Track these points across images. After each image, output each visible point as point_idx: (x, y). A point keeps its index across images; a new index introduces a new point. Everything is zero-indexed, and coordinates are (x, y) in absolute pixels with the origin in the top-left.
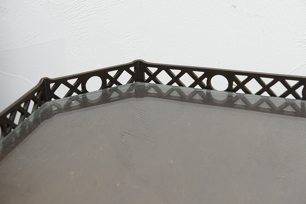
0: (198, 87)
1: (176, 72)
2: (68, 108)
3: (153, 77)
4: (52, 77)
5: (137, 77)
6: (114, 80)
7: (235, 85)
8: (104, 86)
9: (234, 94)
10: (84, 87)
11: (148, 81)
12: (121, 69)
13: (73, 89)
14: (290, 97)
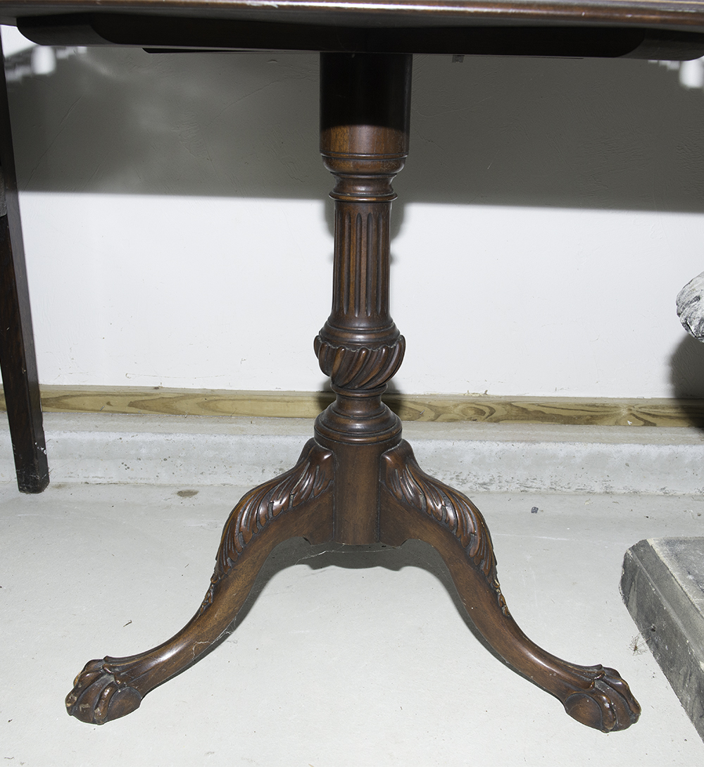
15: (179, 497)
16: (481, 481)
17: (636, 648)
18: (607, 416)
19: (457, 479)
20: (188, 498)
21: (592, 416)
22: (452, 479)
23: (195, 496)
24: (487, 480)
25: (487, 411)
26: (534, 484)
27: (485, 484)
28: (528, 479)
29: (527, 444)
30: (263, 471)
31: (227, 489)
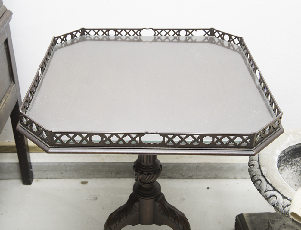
0: (105, 35)
1: (96, 31)
2: (61, 47)
3: (88, 33)
4: (56, 36)
5: (82, 34)
6: (75, 36)
7: (117, 33)
8: (72, 38)
9: (117, 36)
10: (66, 39)
11: (86, 35)
12: (77, 31)
13: (62, 40)
14: (136, 35)
15: (82, 184)
16: (189, 175)
19: (181, 175)
20: (85, 185)
23: (87, 184)
24: (192, 175)
26: (209, 176)
27: (191, 176)
29: (206, 164)
30: (111, 173)
31: (99, 180)
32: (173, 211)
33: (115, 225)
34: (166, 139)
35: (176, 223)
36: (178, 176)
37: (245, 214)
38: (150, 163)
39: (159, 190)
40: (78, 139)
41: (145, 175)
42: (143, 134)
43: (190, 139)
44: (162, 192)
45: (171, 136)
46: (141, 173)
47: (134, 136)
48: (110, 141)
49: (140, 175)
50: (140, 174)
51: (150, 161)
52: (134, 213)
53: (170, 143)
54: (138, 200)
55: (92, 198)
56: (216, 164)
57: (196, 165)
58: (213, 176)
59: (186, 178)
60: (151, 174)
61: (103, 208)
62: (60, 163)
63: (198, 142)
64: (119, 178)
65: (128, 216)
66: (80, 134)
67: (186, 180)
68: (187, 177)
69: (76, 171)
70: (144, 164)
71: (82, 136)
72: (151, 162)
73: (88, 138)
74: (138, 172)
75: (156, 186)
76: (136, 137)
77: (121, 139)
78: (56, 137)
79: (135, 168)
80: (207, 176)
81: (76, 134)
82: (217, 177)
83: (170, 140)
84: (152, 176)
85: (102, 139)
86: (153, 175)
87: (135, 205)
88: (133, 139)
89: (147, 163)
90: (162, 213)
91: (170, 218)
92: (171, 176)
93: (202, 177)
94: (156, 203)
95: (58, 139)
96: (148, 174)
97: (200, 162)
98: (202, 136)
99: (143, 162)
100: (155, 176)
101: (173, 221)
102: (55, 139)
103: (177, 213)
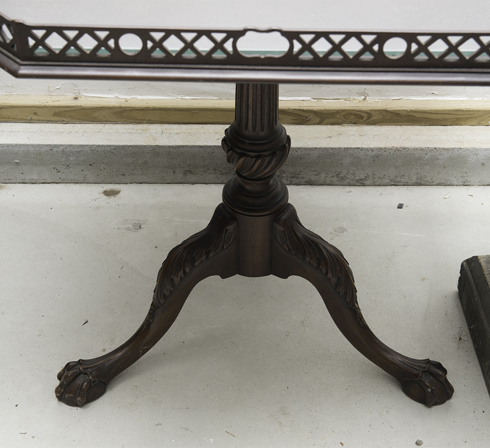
15: (105, 197)
16: (357, 178)
17: (460, 339)
18: (471, 118)
19: (337, 176)
20: (112, 197)
21: (457, 118)
22: (333, 177)
23: (118, 196)
24: (362, 177)
25: (365, 116)
26: (402, 180)
27: (360, 180)
28: (397, 176)
29: (397, 149)
30: (174, 172)
31: (144, 187)
32: (316, 244)
33: (181, 273)
34: (297, 46)
35: (321, 270)
36: (331, 179)
37: (484, 257)
38: (262, 130)
39: (283, 197)
40: (87, 43)
41: (251, 159)
42: (242, 33)
43: (352, 47)
44: (289, 202)
45: (307, 38)
46: (241, 155)
47: (219, 37)
48: (164, 50)
49: (239, 159)
50: (238, 155)
51: (261, 125)
52: (225, 248)
53: (306, 56)
54: (234, 219)
55: (130, 226)
56: (422, 149)
57: (373, 153)
58: (414, 179)
59: (350, 185)
60: (265, 156)
61: (156, 247)
62: (52, 147)
63: (372, 52)
64: (193, 183)
65: (211, 255)
66: (91, 31)
67: (348, 189)
68: (352, 183)
69: (91, 165)
70: (249, 132)
71: (96, 38)
72: (265, 129)
73: (111, 43)
74: (234, 151)
75: (276, 186)
76: (225, 40)
77: (189, 45)
78: (34, 37)
79: (227, 144)
80: (398, 179)
81: (82, 31)
82: (422, 182)
83: (307, 47)
84: (266, 162)
85: (145, 44)
86: (268, 158)
87: (227, 230)
88: (219, 46)
89: (254, 130)
90: (289, 248)
91: (308, 259)
92: (313, 178)
93: (386, 181)
94: (277, 225)
95: (40, 42)
96: (258, 157)
97: (382, 146)
98: (382, 37)
99: (246, 129)
100: (273, 162)
101: (315, 266)
102: (31, 42)
103: (325, 248)
